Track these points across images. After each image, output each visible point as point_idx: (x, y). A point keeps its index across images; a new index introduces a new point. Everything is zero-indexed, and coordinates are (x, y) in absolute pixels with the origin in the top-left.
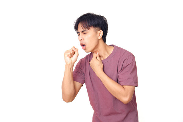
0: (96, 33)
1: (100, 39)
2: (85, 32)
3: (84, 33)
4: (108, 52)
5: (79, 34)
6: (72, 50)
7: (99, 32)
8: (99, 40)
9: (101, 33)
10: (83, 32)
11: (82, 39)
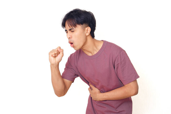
1: (88, 36)
2: (73, 30)
4: (96, 48)
5: (67, 32)
6: (56, 50)
7: (87, 28)
8: (86, 36)
9: (89, 29)
10: (70, 30)
11: (70, 37)
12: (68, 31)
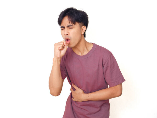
0: (81, 28)
3: (70, 28)
8: (82, 35)
10: (68, 26)
11: (68, 34)
12: (65, 27)
